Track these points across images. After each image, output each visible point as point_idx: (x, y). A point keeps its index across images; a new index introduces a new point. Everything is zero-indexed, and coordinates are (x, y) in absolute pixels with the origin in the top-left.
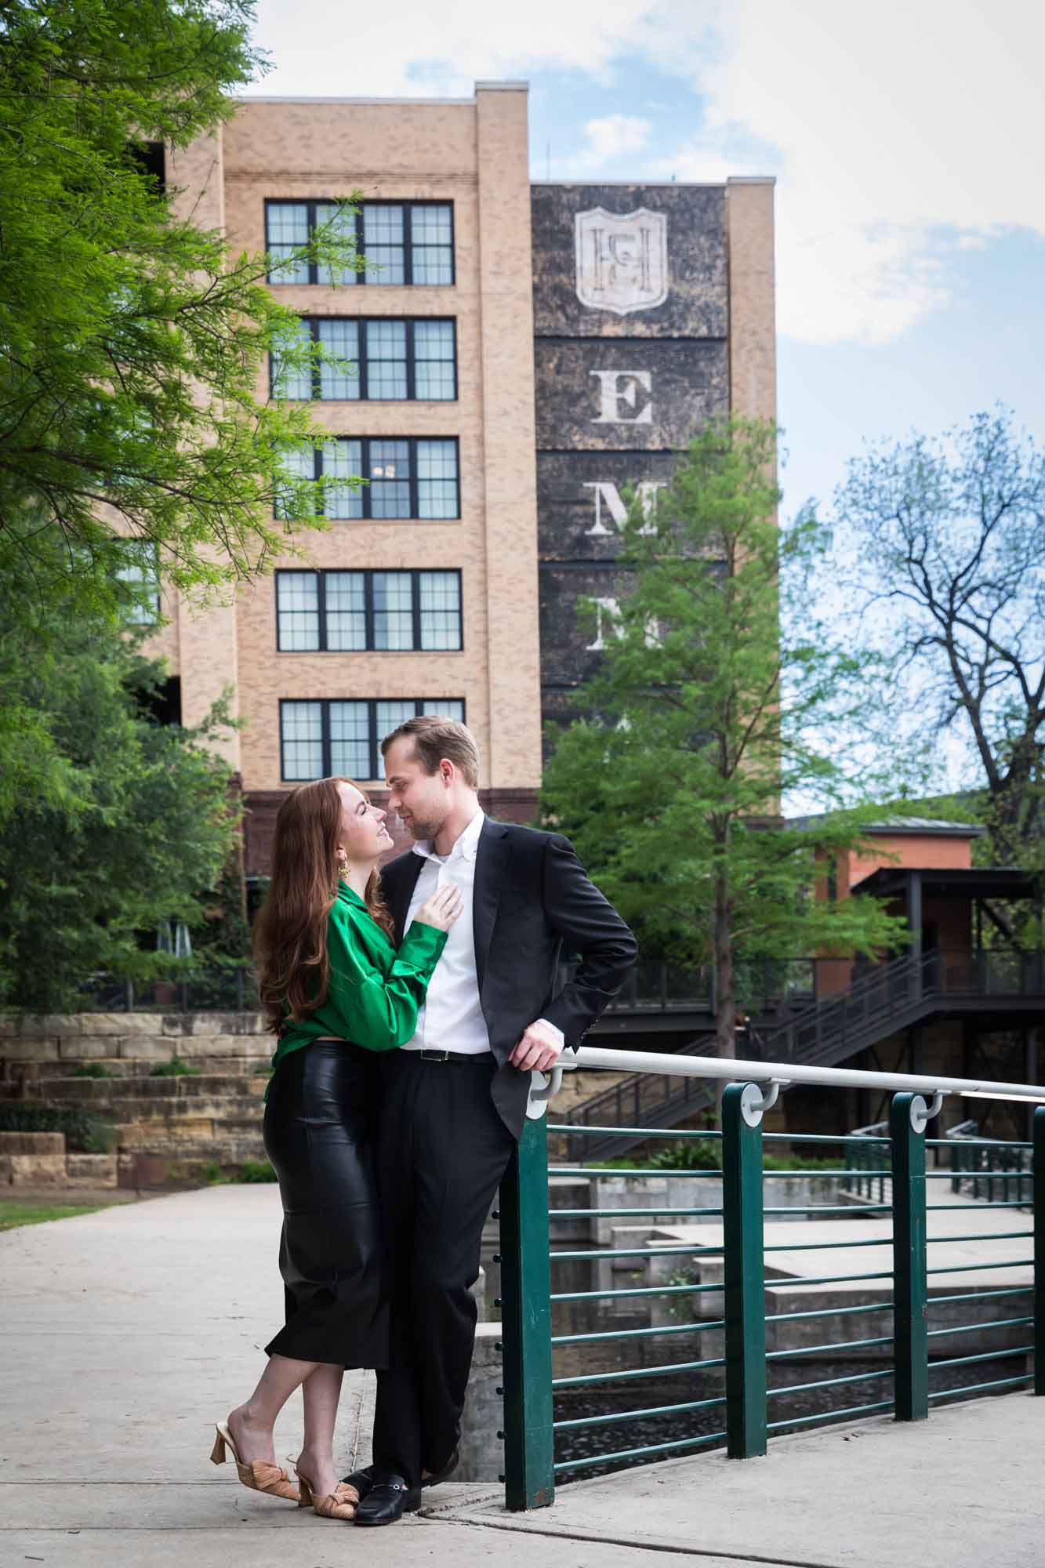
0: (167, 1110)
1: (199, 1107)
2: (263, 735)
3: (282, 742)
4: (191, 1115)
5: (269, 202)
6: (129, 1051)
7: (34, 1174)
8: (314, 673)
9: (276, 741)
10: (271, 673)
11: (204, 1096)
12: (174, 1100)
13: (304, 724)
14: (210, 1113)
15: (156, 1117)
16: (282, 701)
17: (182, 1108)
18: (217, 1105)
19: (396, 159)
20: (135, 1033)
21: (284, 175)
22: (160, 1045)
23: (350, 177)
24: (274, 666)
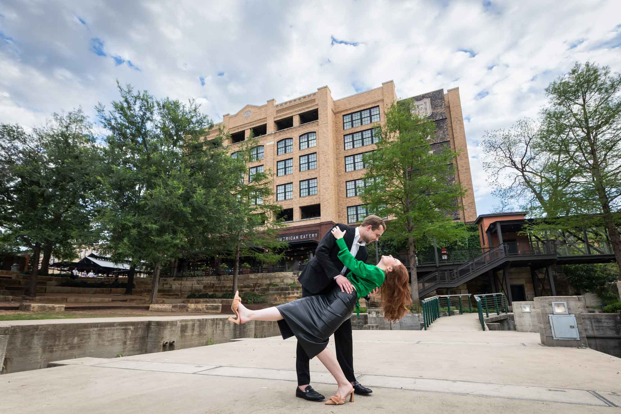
0: (285, 294)
1: (293, 293)
2: (344, 215)
3: (348, 216)
4: (291, 295)
5: (344, 116)
6: (285, 281)
7: (195, 309)
8: (354, 201)
9: (346, 215)
10: (345, 202)
11: (295, 291)
12: (287, 292)
13: (352, 212)
14: (296, 295)
15: (282, 296)
16: (348, 207)
17: (289, 294)
18: (297, 293)
19: (367, 101)
20: (286, 277)
21: (347, 110)
22: (291, 279)
23: (358, 107)
24: (346, 201)
